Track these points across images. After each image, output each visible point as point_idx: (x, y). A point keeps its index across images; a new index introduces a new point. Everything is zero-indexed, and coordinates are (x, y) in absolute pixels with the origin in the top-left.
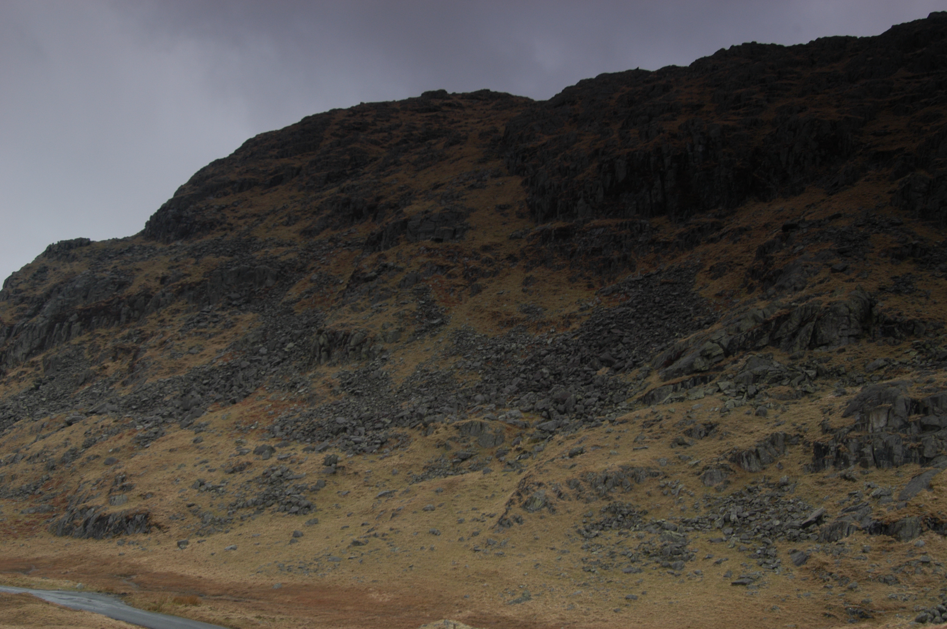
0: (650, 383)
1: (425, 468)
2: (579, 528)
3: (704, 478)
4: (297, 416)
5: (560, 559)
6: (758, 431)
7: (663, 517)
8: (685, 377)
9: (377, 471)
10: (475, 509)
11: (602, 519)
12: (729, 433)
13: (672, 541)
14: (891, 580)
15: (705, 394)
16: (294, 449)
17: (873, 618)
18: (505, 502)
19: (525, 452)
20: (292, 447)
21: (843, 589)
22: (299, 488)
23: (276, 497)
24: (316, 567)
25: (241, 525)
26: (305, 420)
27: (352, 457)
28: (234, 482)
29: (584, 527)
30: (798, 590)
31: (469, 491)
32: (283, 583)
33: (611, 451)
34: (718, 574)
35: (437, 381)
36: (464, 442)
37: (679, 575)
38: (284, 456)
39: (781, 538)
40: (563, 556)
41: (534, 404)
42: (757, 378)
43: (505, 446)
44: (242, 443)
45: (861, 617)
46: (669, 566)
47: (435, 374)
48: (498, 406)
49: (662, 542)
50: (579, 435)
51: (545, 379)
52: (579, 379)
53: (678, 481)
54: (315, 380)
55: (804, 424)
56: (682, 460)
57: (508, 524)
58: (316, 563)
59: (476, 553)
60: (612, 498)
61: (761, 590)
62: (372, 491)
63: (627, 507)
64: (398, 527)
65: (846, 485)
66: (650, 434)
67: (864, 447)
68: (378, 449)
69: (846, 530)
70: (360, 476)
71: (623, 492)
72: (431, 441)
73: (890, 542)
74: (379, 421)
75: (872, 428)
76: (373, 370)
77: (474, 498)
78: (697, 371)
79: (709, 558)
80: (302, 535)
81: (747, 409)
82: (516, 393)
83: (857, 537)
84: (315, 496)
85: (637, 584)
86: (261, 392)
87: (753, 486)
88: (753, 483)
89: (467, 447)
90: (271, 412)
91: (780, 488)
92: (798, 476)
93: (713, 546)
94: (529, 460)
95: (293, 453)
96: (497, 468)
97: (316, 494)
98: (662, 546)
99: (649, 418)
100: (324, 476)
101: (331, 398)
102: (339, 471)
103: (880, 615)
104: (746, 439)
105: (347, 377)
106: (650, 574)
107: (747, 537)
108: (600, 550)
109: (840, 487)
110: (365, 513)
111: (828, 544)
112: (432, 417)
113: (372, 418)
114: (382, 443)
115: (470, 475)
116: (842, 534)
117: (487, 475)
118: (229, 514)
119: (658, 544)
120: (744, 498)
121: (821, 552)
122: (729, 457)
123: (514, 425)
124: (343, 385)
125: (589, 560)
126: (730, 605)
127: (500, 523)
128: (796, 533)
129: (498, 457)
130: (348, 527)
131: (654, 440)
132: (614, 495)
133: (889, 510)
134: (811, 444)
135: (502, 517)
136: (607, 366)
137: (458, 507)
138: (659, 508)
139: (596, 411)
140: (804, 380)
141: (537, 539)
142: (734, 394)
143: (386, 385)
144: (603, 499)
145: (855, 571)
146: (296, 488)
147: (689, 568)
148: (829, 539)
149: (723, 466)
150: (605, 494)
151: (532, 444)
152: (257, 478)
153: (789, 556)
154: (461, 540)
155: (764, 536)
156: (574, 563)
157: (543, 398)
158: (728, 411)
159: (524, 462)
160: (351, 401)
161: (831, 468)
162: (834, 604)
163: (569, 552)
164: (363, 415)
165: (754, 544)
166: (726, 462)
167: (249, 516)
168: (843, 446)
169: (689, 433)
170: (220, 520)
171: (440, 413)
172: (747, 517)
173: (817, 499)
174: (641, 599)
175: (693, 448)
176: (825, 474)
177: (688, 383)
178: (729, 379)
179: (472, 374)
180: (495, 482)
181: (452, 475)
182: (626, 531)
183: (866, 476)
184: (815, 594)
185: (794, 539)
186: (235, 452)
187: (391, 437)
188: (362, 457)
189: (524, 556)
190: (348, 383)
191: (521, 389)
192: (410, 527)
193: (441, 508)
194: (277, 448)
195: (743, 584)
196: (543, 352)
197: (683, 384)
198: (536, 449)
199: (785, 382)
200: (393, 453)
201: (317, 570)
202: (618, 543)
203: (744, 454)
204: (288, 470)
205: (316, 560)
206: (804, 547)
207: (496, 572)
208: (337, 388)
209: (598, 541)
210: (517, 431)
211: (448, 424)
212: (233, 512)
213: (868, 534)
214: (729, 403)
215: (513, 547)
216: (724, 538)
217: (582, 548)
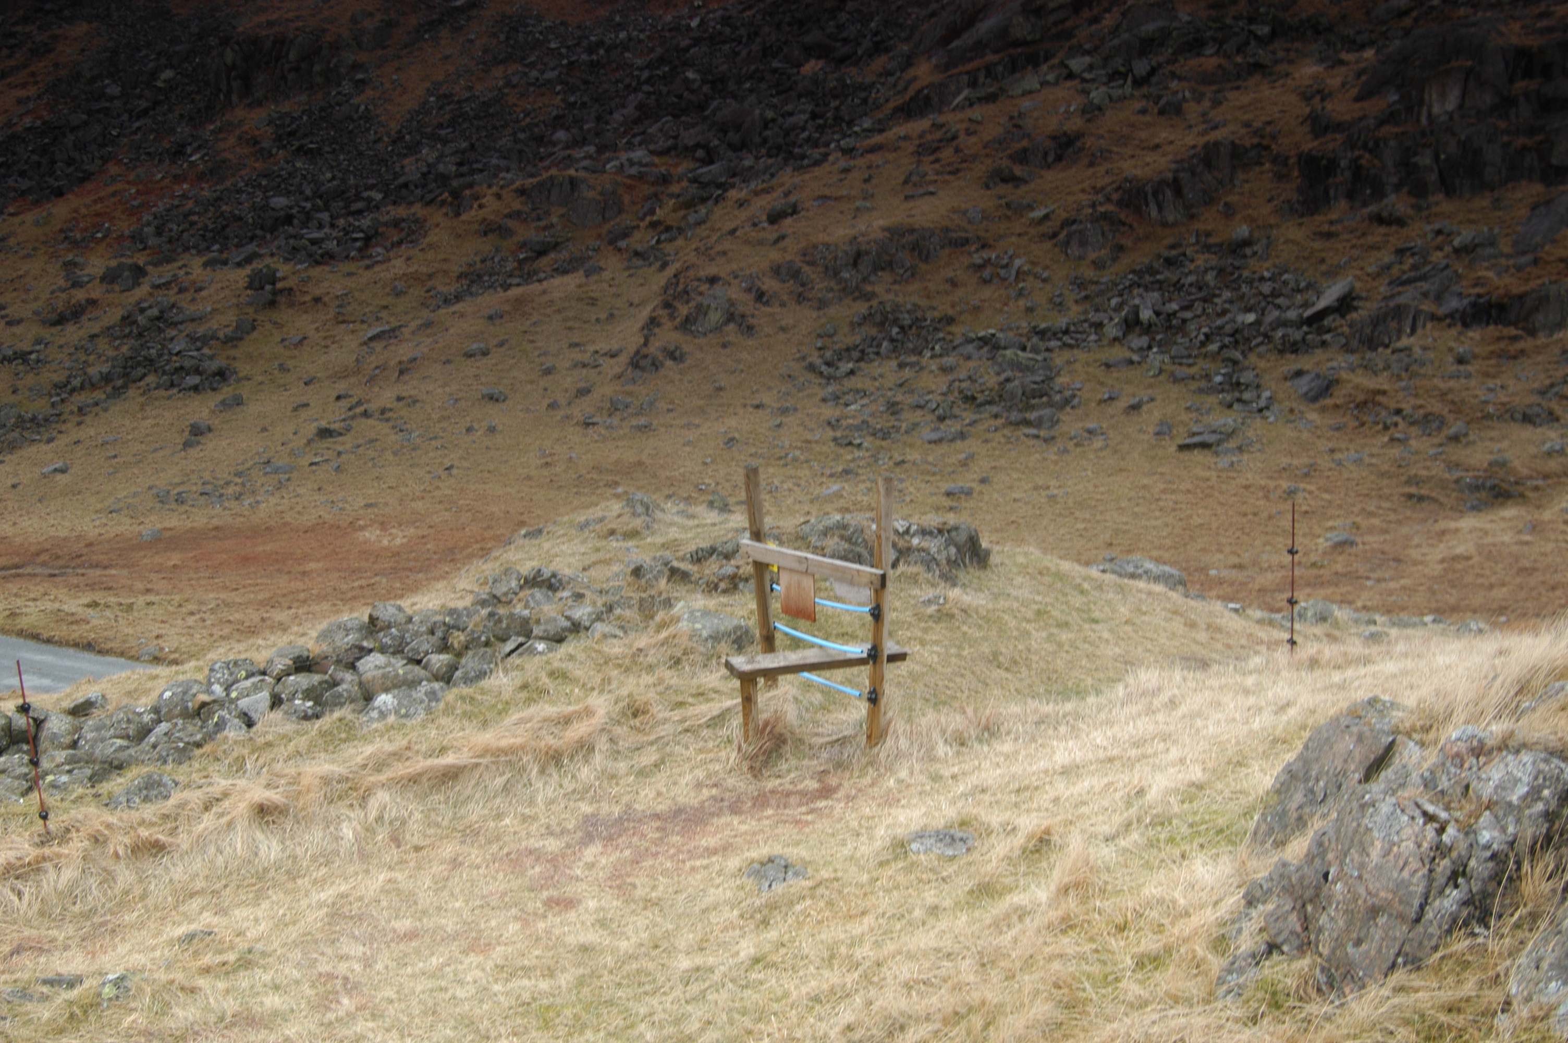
0: (915, 78)
1: (461, 276)
2: (809, 359)
3: (1067, 243)
4: (190, 205)
5: (779, 426)
6: (1171, 143)
7: (989, 327)
8: (991, 58)
9: (362, 291)
10: (577, 345)
11: (857, 339)
12: (1110, 152)
13: (1021, 370)
14: (1538, 415)
15: (1043, 84)
16: (185, 266)
17: (1522, 496)
18: (638, 326)
19: (668, 229)
20: (180, 263)
21: (1436, 441)
22: (198, 339)
23: (150, 361)
24: (238, 489)
25: (79, 424)
26: (206, 211)
27: (306, 269)
28: (62, 341)
29: (821, 357)
30: (1332, 451)
31: (559, 311)
32: (166, 529)
33: (858, 203)
34: (1141, 431)
35: (472, 113)
36: (539, 219)
37: (1053, 438)
38: (163, 281)
39: (1262, 349)
40: (786, 420)
41: (676, 137)
42: (1147, 46)
43: (627, 220)
44: (75, 265)
45: (1496, 497)
46: (1027, 423)
47: (467, 99)
48: (601, 149)
49: (998, 374)
50: (782, 185)
51: (693, 92)
52: (763, 86)
53: (1011, 252)
54: (222, 136)
55: (1269, 123)
56: (1016, 210)
57: (653, 364)
58: (239, 480)
59: (591, 430)
60: (873, 295)
61: (1246, 457)
62: (353, 332)
63: (908, 312)
64: (413, 392)
65: (1385, 235)
66: (937, 166)
67: (1415, 154)
68: (360, 250)
69: (1409, 322)
70: (325, 304)
71: (895, 282)
72: (469, 223)
73: (1514, 339)
74: (358, 197)
75: (1430, 115)
76: (339, 104)
77: (570, 324)
78: (1016, 44)
79: (1111, 399)
80: (210, 430)
81: (1138, 105)
82: (637, 121)
83: (1436, 334)
84: (232, 353)
85: (964, 464)
86: (113, 169)
87: (1174, 253)
88: (1173, 247)
89: (545, 228)
90: (135, 203)
91: (1234, 252)
92: (1271, 226)
93: (1115, 375)
94: (680, 242)
95: (182, 272)
96: (613, 265)
97: (236, 346)
98: (1000, 384)
99: (929, 137)
100: (250, 310)
101: (257, 165)
102: (282, 299)
103: (1536, 488)
104: (1148, 159)
105: (288, 121)
106: (986, 441)
107: (1185, 353)
108: (865, 401)
109: (1370, 239)
110: (342, 374)
111: (1369, 355)
112: (468, 179)
113: (343, 192)
114: (367, 240)
115: (557, 281)
116: (1400, 332)
117: (594, 278)
118: (53, 405)
119: (991, 380)
120: (1158, 277)
121: (1360, 371)
122: (1115, 197)
123: (641, 177)
124: (279, 138)
125: (844, 423)
126: (1189, 491)
127: (634, 364)
128: (1297, 335)
129: (612, 242)
130: (307, 405)
131: (947, 177)
132: (879, 289)
133: (1499, 274)
134: (1292, 161)
135: (637, 352)
136: (819, 58)
137: (539, 344)
138: (977, 310)
139: (808, 140)
140: (1247, 43)
141: (720, 389)
142: (1105, 79)
143: (368, 130)
144: (854, 300)
145: (1453, 402)
146: (192, 339)
147: (1070, 423)
148: (1372, 344)
149: (1105, 216)
150: (857, 288)
151: (682, 213)
152: (108, 329)
153: (1288, 384)
154: (552, 406)
155: (1221, 348)
156: (812, 430)
157: (693, 126)
158: (1099, 108)
159: (669, 248)
160: (298, 165)
161: (1343, 204)
162: (1424, 473)
163: (796, 410)
164: (323, 189)
165: (1203, 364)
166: (1110, 207)
167: (97, 404)
168: (1367, 156)
169: (1022, 157)
170: (33, 419)
171: (481, 171)
172: (1174, 313)
173: (1323, 268)
174: (981, 493)
175: (1032, 186)
176: (1334, 216)
177: (1000, 68)
178: (1088, 53)
179: (543, 95)
180: (613, 290)
181: (518, 285)
182: (913, 359)
183: (1425, 213)
184: (1372, 455)
185: (1295, 348)
186: (62, 282)
187: (386, 224)
188: (327, 268)
189: (698, 426)
190: (291, 134)
191: (645, 113)
192: (440, 390)
193: (503, 349)
194: (149, 268)
195: (1204, 446)
196: (685, 43)
197: (989, 70)
198: (692, 219)
199: (1209, 51)
200: (392, 254)
201: (241, 494)
202: (901, 385)
203: (1148, 188)
204: (173, 306)
205: (239, 474)
206: (1318, 364)
207: (640, 463)
208: (265, 144)
209: (855, 382)
210: (648, 190)
211: (502, 187)
212: (63, 401)
213: (1459, 327)
214: (1097, 94)
215: (669, 411)
216: (1136, 358)
217: (824, 400)
